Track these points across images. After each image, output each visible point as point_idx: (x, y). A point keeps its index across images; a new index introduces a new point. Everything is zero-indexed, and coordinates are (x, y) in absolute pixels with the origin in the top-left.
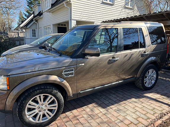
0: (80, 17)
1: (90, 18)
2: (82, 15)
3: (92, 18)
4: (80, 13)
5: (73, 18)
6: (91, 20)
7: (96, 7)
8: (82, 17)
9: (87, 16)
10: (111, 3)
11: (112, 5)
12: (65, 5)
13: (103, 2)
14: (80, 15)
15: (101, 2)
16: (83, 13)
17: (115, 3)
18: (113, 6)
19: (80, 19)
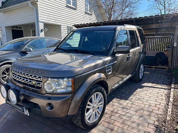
0: (47, 19)
1: (57, 21)
2: (49, 17)
3: (59, 21)
4: (48, 15)
5: (40, 20)
6: (58, 23)
7: (62, 10)
8: (49, 20)
9: (54, 18)
10: (74, 7)
11: (75, 9)
12: (30, 5)
13: (67, 5)
14: (47, 17)
15: (66, 5)
16: (50, 15)
17: (78, 8)
18: (76, 11)
19: (47, 21)
